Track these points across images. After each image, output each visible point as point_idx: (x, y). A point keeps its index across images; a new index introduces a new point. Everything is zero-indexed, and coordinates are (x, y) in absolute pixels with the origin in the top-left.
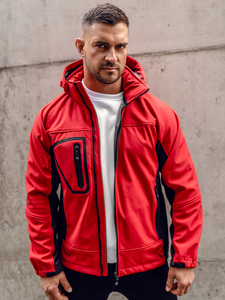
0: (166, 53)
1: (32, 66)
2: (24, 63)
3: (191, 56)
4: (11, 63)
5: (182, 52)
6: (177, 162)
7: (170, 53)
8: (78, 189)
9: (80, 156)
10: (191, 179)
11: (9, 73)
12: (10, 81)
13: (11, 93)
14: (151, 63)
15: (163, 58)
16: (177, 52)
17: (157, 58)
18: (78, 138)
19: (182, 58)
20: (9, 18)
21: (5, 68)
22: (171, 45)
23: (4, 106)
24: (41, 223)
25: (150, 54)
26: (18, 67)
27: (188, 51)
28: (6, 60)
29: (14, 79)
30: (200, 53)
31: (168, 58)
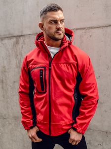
0: (92, 28)
1: (32, 34)
2: (30, 33)
3: (105, 29)
4: (24, 33)
5: (100, 27)
6: (87, 82)
7: (94, 28)
8: (41, 91)
9: (42, 76)
10: (93, 92)
11: (23, 38)
12: (24, 41)
13: (24, 47)
14: (85, 33)
15: (91, 30)
16: (98, 27)
17: (88, 30)
18: (42, 67)
19: (100, 30)
20: (23, 13)
21: (22, 36)
22: (95, 24)
23: (21, 52)
24: (25, 106)
25: (84, 28)
26: (27, 35)
27: (103, 27)
28: (22, 32)
29: (25, 41)
30: (109, 27)
31: (93, 30)
